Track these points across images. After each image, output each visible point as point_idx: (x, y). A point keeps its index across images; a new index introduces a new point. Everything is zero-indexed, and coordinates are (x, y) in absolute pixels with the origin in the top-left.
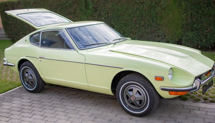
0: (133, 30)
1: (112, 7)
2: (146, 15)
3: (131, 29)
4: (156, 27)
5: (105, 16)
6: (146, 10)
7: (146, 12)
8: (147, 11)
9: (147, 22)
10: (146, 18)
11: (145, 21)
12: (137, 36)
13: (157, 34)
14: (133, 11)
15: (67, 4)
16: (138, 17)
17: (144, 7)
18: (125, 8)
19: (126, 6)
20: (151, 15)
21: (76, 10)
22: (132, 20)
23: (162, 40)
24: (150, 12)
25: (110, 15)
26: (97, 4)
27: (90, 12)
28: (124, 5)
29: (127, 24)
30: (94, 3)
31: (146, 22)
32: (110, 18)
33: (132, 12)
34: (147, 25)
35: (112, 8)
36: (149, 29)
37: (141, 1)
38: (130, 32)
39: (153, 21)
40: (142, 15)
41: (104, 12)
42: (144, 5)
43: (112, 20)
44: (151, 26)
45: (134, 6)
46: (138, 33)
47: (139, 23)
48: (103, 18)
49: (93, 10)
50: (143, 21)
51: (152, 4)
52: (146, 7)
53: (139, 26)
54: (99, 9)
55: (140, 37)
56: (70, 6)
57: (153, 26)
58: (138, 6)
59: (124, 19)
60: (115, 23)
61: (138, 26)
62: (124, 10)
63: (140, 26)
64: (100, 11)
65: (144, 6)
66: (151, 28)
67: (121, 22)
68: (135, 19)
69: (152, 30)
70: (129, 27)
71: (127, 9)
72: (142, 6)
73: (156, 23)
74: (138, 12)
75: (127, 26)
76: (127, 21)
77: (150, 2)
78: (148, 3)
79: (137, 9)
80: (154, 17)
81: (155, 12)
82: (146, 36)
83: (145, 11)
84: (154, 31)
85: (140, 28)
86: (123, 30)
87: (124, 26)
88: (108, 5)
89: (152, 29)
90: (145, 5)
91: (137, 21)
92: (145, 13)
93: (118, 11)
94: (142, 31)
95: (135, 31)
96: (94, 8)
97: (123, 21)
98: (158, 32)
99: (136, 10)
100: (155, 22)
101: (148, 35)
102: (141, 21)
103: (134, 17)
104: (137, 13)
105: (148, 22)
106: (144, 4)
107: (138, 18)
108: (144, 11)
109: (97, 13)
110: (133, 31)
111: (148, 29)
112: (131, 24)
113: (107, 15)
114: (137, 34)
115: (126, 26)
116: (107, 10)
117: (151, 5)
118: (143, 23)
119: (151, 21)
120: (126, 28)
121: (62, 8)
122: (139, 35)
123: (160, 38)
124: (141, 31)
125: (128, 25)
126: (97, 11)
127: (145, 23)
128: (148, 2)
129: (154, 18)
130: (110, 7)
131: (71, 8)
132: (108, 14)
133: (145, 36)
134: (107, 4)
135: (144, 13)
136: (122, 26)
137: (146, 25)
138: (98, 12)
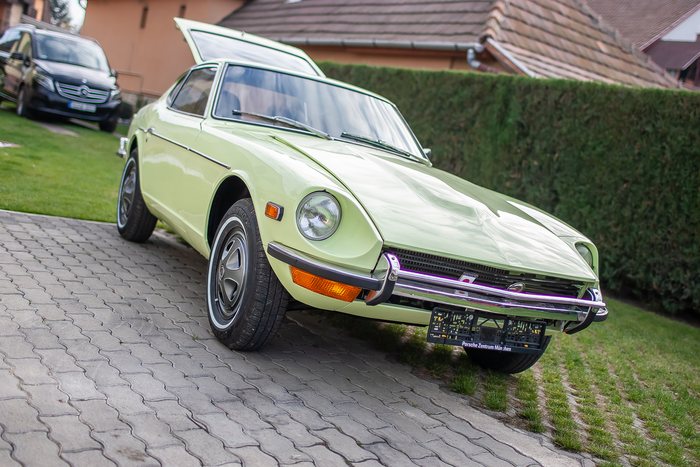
0: (610, 224)
1: (569, 132)
2: (664, 181)
3: (604, 218)
4: (684, 230)
5: (543, 158)
6: (668, 166)
7: (666, 171)
8: (670, 170)
9: (660, 208)
10: (660, 192)
11: (655, 202)
12: (616, 247)
13: (681, 258)
14: (626, 159)
15: (455, 100)
16: (636, 182)
17: (664, 154)
18: (606, 143)
19: (611, 137)
20: (677, 184)
21: (473, 123)
22: (616, 189)
23: (693, 283)
24: (678, 175)
25: (557, 155)
26: (531, 114)
27: (505, 135)
28: (607, 132)
29: (598, 198)
30: (523, 109)
31: (657, 205)
32: (556, 166)
33: (623, 162)
34: (656, 217)
35: (568, 137)
36: (660, 232)
37: (660, 130)
38: (599, 227)
39: (679, 208)
40: (652, 177)
41: (544, 144)
42: (664, 144)
43: (558, 175)
44: (669, 223)
45: (635, 142)
46: (621, 236)
47: (633, 205)
48: (536, 163)
49: (516, 132)
50: (649, 199)
51: (690, 146)
52: (668, 155)
53: (633, 214)
54: (532, 132)
55: (625, 254)
56: (462, 106)
57: (676, 227)
58: (645, 145)
59: (593, 179)
60: (565, 186)
61: (627, 213)
62: (599, 149)
63: (636, 216)
64: (533, 138)
65: (663, 148)
66: (669, 232)
67: (581, 187)
68: (625, 186)
69: (667, 240)
70: (601, 211)
71: (609, 148)
72: (658, 149)
73: (688, 217)
74: (641, 165)
75: (597, 205)
76: (601, 187)
77: (687, 138)
78: (679, 142)
79: (639, 154)
80: (686, 192)
81: (693, 177)
82: (644, 255)
83: (664, 166)
84: (675, 245)
85: (632, 220)
86: (581, 215)
87: (587, 203)
88: (560, 123)
89: (669, 237)
90: (667, 147)
91: (631, 194)
92: (662, 174)
93: (584, 148)
94: (637, 233)
95: (614, 230)
96: (521, 125)
97: (588, 186)
98: (687, 251)
99: (637, 158)
100: (686, 212)
101: (652, 255)
102: (642, 200)
103: (626, 182)
104: (637, 168)
105: (662, 208)
106: (667, 143)
107: (634, 188)
108: (659, 164)
109: (523, 144)
110: (609, 227)
111: (656, 231)
112: (610, 203)
113: (548, 155)
114: (619, 239)
115: (593, 206)
116: (554, 141)
117: (688, 150)
118: (648, 205)
119: (674, 206)
120: (590, 213)
121: (440, 108)
122: (623, 248)
123: (689, 274)
124: (634, 233)
125: (600, 202)
126: (526, 135)
127: (653, 209)
128: (680, 138)
129: (685, 198)
130: (564, 130)
131: (462, 111)
132: (554, 153)
133: (641, 256)
134: (560, 119)
135: (657, 173)
136: (581, 200)
137: (652, 218)
138: (529, 140)
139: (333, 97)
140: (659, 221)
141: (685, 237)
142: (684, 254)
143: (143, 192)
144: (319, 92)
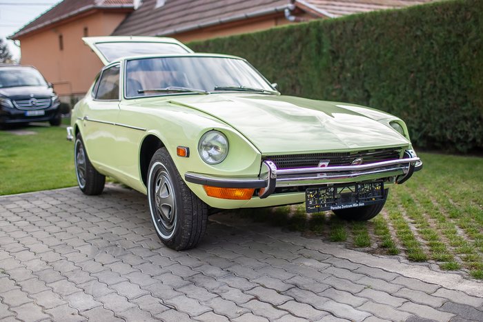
0: (408, 103)
1: (366, 48)
2: (438, 65)
3: (404, 100)
4: (459, 95)
5: (353, 70)
6: (438, 55)
7: (438, 59)
8: (440, 57)
9: (439, 84)
10: (437, 74)
11: (435, 81)
12: (416, 118)
13: (461, 114)
14: (408, 57)
15: (284, 46)
16: (419, 71)
17: (433, 47)
18: (392, 50)
19: (395, 45)
20: (447, 66)
21: (300, 58)
22: (407, 79)
23: (473, 129)
24: (446, 59)
25: (361, 66)
26: (338, 43)
27: (324, 61)
28: (392, 42)
29: (396, 89)
30: (332, 40)
31: (437, 82)
32: (363, 74)
33: (407, 60)
34: (438, 91)
35: (366, 52)
36: (443, 100)
37: (427, 32)
38: (402, 107)
39: (452, 82)
40: (429, 65)
41: (352, 61)
42: (432, 41)
43: (366, 79)
44: (448, 93)
45: (412, 44)
46: (418, 109)
47: (421, 86)
48: (349, 75)
49: (331, 58)
50: (431, 80)
51: (449, 37)
52: (436, 47)
53: (422, 92)
54: (341, 55)
55: (424, 121)
56: (290, 49)
57: (454, 95)
58: (419, 44)
59: (390, 76)
60: (372, 85)
61: (418, 93)
62: (389, 55)
63: (424, 94)
64: (343, 59)
65: (432, 43)
66: (449, 99)
67: (384, 83)
68: (412, 75)
69: (449, 104)
70: (401, 96)
71: (396, 53)
72: (428, 44)
73: (459, 85)
74: (420, 58)
75: (397, 92)
76: (397, 80)
77: (446, 33)
78: (441, 37)
79: (417, 52)
80: (454, 70)
81: (456, 58)
82: (437, 118)
83: (435, 56)
84: (456, 106)
85: (423, 97)
86: (388, 102)
87: (390, 93)
88: (359, 44)
89: (450, 102)
90: (434, 42)
91: (418, 80)
92: (435, 61)
93: (378, 57)
94: (428, 105)
95: (412, 106)
96: (333, 52)
97: (388, 82)
98: (464, 108)
99: (416, 55)
100: (457, 83)
101: (442, 117)
102: (425, 82)
103: (412, 72)
104: (417, 61)
105: (441, 84)
106: (434, 39)
107: (419, 75)
108: (431, 55)
109: (337, 64)
110: (408, 106)
111: (440, 100)
112: (405, 89)
113: (356, 68)
114: (417, 112)
115: (394, 94)
116: (358, 57)
117: (448, 41)
118: (431, 85)
119: (448, 80)
120: (393, 99)
121: (275, 54)
122: (421, 117)
123: (469, 124)
124: (426, 106)
125: (398, 90)
126: (337, 58)
127: (435, 86)
128: (441, 34)
129: (455, 74)
130: (363, 48)
131: (291, 52)
132: (359, 65)
133: (434, 119)
134: (358, 41)
135: (432, 61)
136: (386, 92)
137: (436, 92)
138: (340, 61)
139: (203, 65)
140: (441, 93)
141: (461, 99)
142: (463, 111)
143: (92, 161)
144: (193, 64)
